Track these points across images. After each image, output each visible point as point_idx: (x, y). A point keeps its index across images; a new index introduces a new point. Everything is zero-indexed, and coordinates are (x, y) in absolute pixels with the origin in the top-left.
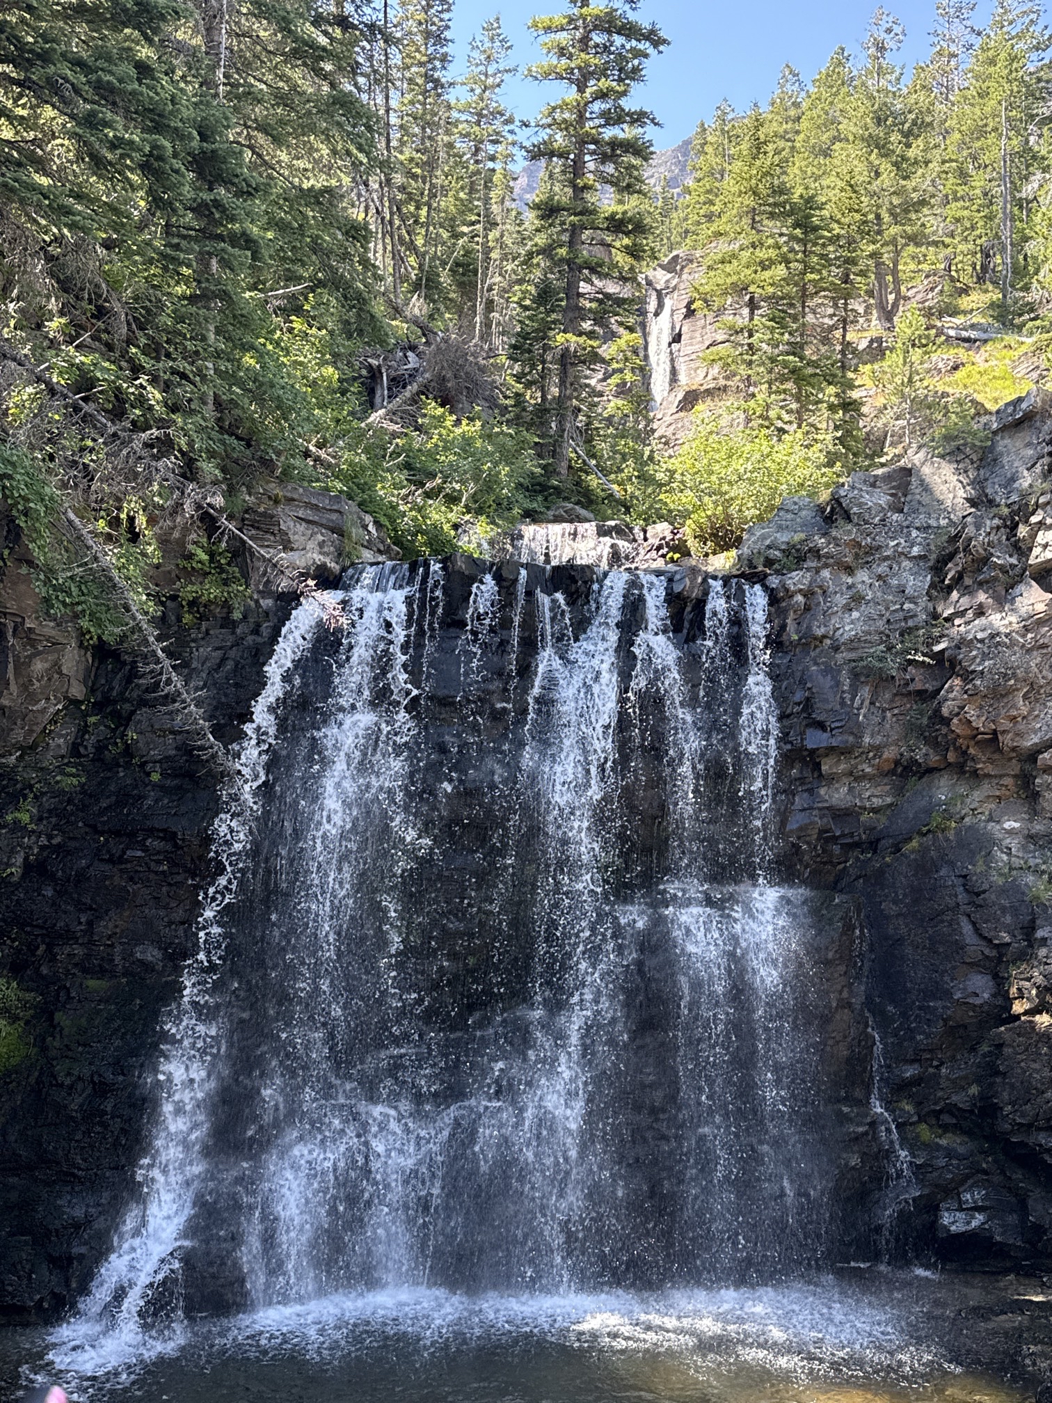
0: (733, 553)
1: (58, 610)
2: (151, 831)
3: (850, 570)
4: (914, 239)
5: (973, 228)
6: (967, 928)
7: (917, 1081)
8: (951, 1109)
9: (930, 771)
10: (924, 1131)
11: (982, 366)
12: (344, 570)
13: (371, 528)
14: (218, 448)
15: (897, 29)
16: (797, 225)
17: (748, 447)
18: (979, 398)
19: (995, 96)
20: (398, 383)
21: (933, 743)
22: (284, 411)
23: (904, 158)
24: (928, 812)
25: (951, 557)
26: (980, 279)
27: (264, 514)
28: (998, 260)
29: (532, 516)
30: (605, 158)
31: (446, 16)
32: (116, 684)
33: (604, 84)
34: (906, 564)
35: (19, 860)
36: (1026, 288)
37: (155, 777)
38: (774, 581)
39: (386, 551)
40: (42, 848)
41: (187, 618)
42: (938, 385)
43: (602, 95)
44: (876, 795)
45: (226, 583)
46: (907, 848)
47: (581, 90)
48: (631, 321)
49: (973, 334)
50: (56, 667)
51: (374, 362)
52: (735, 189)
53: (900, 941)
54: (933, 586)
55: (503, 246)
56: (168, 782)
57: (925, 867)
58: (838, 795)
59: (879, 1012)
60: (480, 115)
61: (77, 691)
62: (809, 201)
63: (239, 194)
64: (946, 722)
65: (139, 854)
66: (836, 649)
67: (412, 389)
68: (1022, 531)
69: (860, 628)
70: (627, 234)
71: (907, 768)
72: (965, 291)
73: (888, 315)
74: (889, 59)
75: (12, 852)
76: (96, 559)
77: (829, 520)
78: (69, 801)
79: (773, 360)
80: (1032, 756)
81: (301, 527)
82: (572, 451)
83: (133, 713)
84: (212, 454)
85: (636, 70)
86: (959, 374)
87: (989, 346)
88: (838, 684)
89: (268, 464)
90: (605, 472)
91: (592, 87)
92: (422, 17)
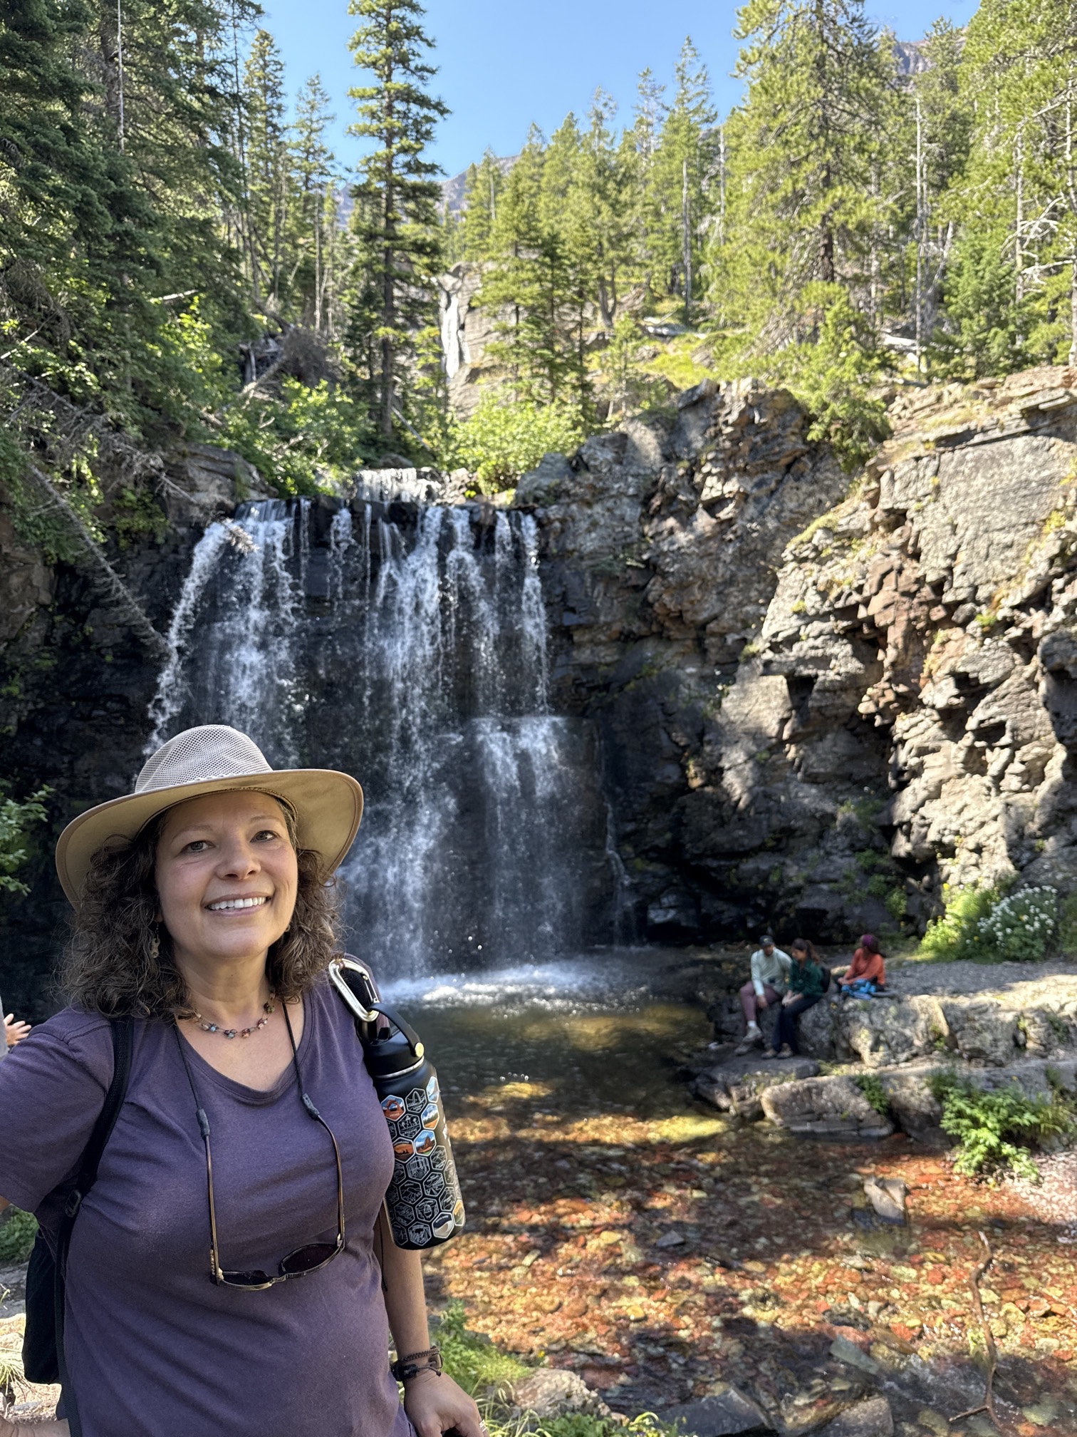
0: (513, 491)
1: (31, 540)
2: (110, 697)
3: (589, 505)
4: (626, 261)
5: (665, 254)
6: (664, 736)
7: (634, 833)
8: (655, 848)
9: (642, 638)
10: (639, 863)
11: (672, 355)
12: (237, 505)
13: (255, 474)
14: (139, 417)
15: (611, 104)
16: (545, 255)
17: (519, 416)
18: (670, 378)
19: (679, 156)
20: (263, 362)
21: (643, 619)
22: (185, 385)
23: (617, 201)
24: (641, 664)
25: (653, 495)
26: (670, 291)
27: (176, 466)
28: (682, 277)
29: (369, 464)
30: (407, 198)
31: (279, 74)
32: (74, 592)
33: (406, 142)
34: (625, 500)
35: (14, 720)
36: (701, 299)
37: (109, 658)
38: (540, 512)
39: (266, 491)
40: (30, 712)
41: (123, 543)
42: (642, 368)
43: (404, 150)
44: (607, 655)
45: (150, 516)
46: (628, 688)
47: (389, 145)
48: (431, 317)
49: (665, 331)
50: (28, 581)
51: (244, 347)
52: (503, 227)
53: (624, 747)
54: (642, 515)
55: (334, 259)
56: (119, 662)
57: (638, 700)
58: (584, 656)
59: (611, 792)
60: (308, 152)
61: (45, 598)
62: (554, 237)
63: (142, 225)
64: (651, 605)
65: (102, 713)
66: (581, 558)
67: (274, 367)
68: (698, 478)
69: (597, 543)
70: (427, 254)
71: (627, 637)
72: (660, 299)
73: (608, 316)
74: (605, 126)
75: (8, 715)
76: (56, 502)
77: (575, 470)
78: (47, 677)
79: (533, 352)
80: (703, 626)
81: (204, 475)
82: (395, 414)
83: (88, 613)
84: (135, 422)
85: (428, 132)
86: (658, 361)
87: (676, 341)
88: (583, 582)
89: (175, 427)
90: (417, 429)
91: (397, 143)
92: (260, 73)
